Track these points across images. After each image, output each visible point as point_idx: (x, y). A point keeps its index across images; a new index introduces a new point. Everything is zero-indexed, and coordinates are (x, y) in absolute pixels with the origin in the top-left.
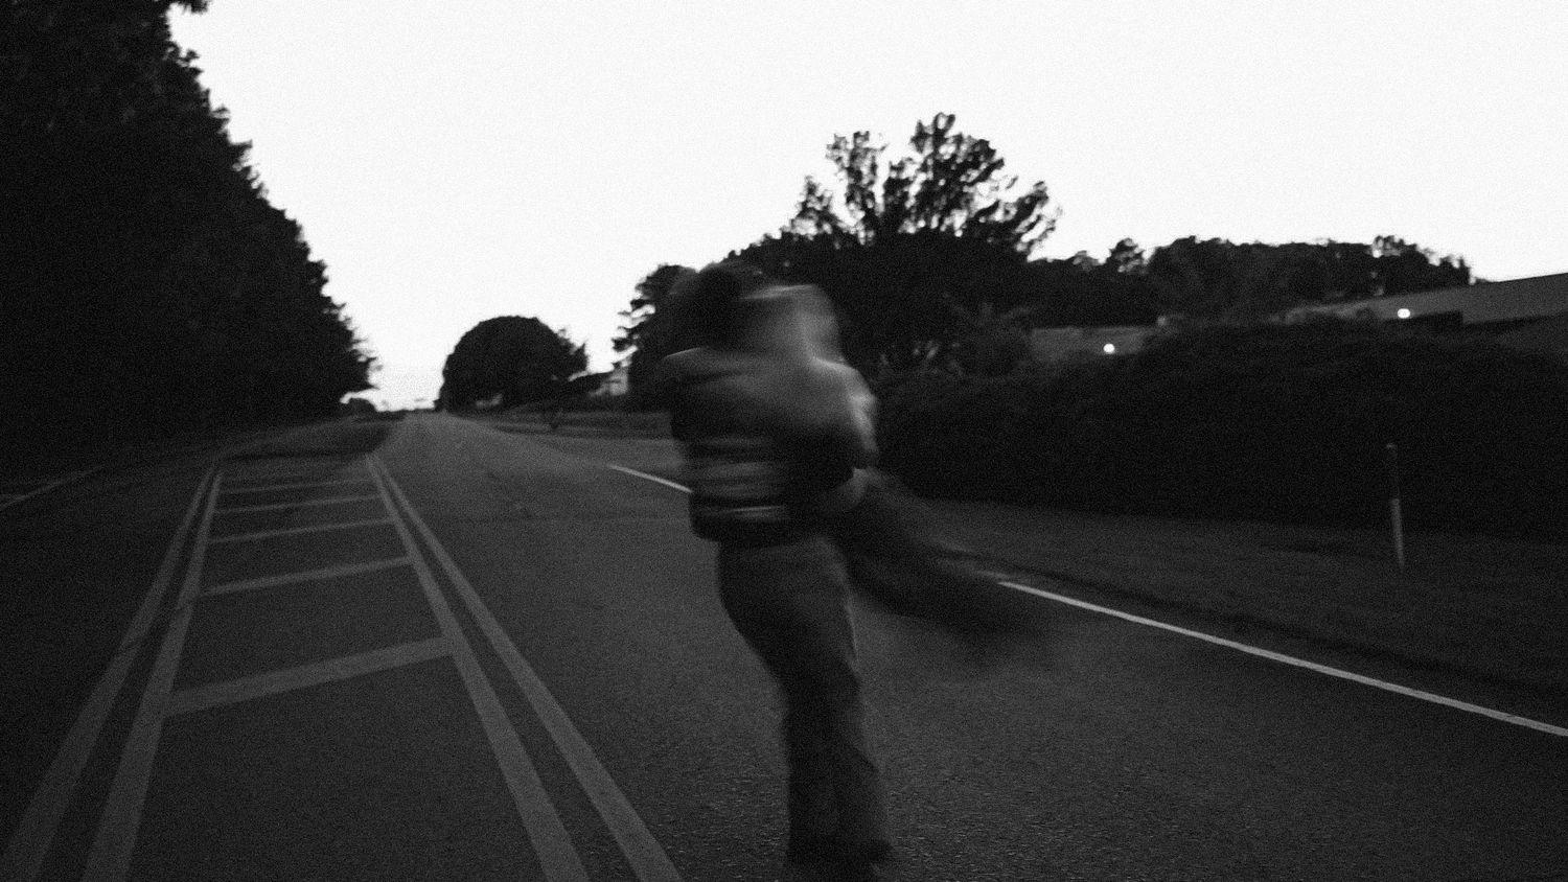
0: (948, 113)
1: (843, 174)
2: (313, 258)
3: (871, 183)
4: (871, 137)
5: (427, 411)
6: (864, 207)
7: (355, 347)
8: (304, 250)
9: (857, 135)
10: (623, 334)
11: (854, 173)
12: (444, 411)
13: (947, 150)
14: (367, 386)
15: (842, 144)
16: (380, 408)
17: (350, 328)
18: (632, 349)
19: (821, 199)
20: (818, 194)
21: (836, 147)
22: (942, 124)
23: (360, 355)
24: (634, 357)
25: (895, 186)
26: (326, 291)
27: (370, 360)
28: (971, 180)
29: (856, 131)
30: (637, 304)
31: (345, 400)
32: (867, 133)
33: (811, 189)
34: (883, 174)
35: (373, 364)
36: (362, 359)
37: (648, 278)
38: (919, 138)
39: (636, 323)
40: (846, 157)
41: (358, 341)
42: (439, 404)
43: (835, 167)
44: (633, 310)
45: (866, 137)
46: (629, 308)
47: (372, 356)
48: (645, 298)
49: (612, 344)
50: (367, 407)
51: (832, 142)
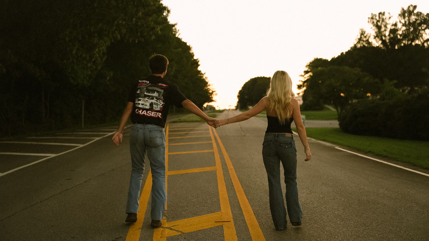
0: (413, 5)
1: (374, 28)
2: (195, 58)
3: (385, 30)
4: (385, 14)
5: (233, 110)
6: (382, 39)
7: (208, 87)
8: (192, 55)
9: (380, 13)
10: (301, 83)
11: (379, 27)
12: (238, 110)
13: (413, 18)
14: (212, 101)
15: (374, 17)
16: (217, 109)
17: (207, 81)
18: (305, 88)
19: (365, 37)
20: (365, 35)
21: (372, 18)
22: (411, 9)
23: (210, 90)
24: (305, 91)
25: (394, 31)
26: (199, 68)
27: (213, 92)
28: (423, 28)
29: (380, 12)
30: (306, 72)
31: (205, 105)
32: (384, 13)
33: (363, 33)
34: (389, 27)
35: (214, 93)
36: (211, 92)
37: (310, 63)
38: (403, 14)
39: (306, 79)
40: (375, 21)
41: (210, 85)
42: (237, 107)
43: (372, 25)
44: (305, 75)
45: (384, 14)
46: (303, 74)
47: (214, 90)
48: (309, 70)
49: (297, 87)
50: (212, 108)
51: (370, 16)
